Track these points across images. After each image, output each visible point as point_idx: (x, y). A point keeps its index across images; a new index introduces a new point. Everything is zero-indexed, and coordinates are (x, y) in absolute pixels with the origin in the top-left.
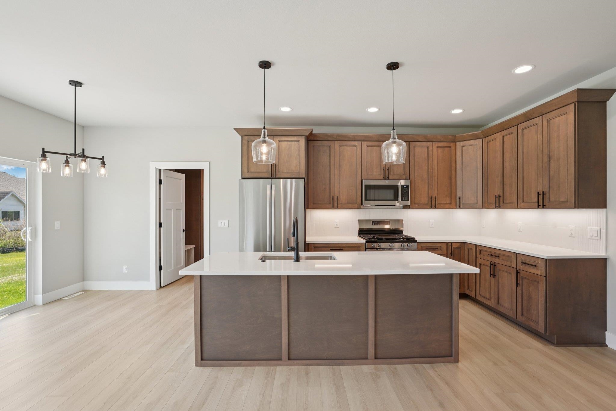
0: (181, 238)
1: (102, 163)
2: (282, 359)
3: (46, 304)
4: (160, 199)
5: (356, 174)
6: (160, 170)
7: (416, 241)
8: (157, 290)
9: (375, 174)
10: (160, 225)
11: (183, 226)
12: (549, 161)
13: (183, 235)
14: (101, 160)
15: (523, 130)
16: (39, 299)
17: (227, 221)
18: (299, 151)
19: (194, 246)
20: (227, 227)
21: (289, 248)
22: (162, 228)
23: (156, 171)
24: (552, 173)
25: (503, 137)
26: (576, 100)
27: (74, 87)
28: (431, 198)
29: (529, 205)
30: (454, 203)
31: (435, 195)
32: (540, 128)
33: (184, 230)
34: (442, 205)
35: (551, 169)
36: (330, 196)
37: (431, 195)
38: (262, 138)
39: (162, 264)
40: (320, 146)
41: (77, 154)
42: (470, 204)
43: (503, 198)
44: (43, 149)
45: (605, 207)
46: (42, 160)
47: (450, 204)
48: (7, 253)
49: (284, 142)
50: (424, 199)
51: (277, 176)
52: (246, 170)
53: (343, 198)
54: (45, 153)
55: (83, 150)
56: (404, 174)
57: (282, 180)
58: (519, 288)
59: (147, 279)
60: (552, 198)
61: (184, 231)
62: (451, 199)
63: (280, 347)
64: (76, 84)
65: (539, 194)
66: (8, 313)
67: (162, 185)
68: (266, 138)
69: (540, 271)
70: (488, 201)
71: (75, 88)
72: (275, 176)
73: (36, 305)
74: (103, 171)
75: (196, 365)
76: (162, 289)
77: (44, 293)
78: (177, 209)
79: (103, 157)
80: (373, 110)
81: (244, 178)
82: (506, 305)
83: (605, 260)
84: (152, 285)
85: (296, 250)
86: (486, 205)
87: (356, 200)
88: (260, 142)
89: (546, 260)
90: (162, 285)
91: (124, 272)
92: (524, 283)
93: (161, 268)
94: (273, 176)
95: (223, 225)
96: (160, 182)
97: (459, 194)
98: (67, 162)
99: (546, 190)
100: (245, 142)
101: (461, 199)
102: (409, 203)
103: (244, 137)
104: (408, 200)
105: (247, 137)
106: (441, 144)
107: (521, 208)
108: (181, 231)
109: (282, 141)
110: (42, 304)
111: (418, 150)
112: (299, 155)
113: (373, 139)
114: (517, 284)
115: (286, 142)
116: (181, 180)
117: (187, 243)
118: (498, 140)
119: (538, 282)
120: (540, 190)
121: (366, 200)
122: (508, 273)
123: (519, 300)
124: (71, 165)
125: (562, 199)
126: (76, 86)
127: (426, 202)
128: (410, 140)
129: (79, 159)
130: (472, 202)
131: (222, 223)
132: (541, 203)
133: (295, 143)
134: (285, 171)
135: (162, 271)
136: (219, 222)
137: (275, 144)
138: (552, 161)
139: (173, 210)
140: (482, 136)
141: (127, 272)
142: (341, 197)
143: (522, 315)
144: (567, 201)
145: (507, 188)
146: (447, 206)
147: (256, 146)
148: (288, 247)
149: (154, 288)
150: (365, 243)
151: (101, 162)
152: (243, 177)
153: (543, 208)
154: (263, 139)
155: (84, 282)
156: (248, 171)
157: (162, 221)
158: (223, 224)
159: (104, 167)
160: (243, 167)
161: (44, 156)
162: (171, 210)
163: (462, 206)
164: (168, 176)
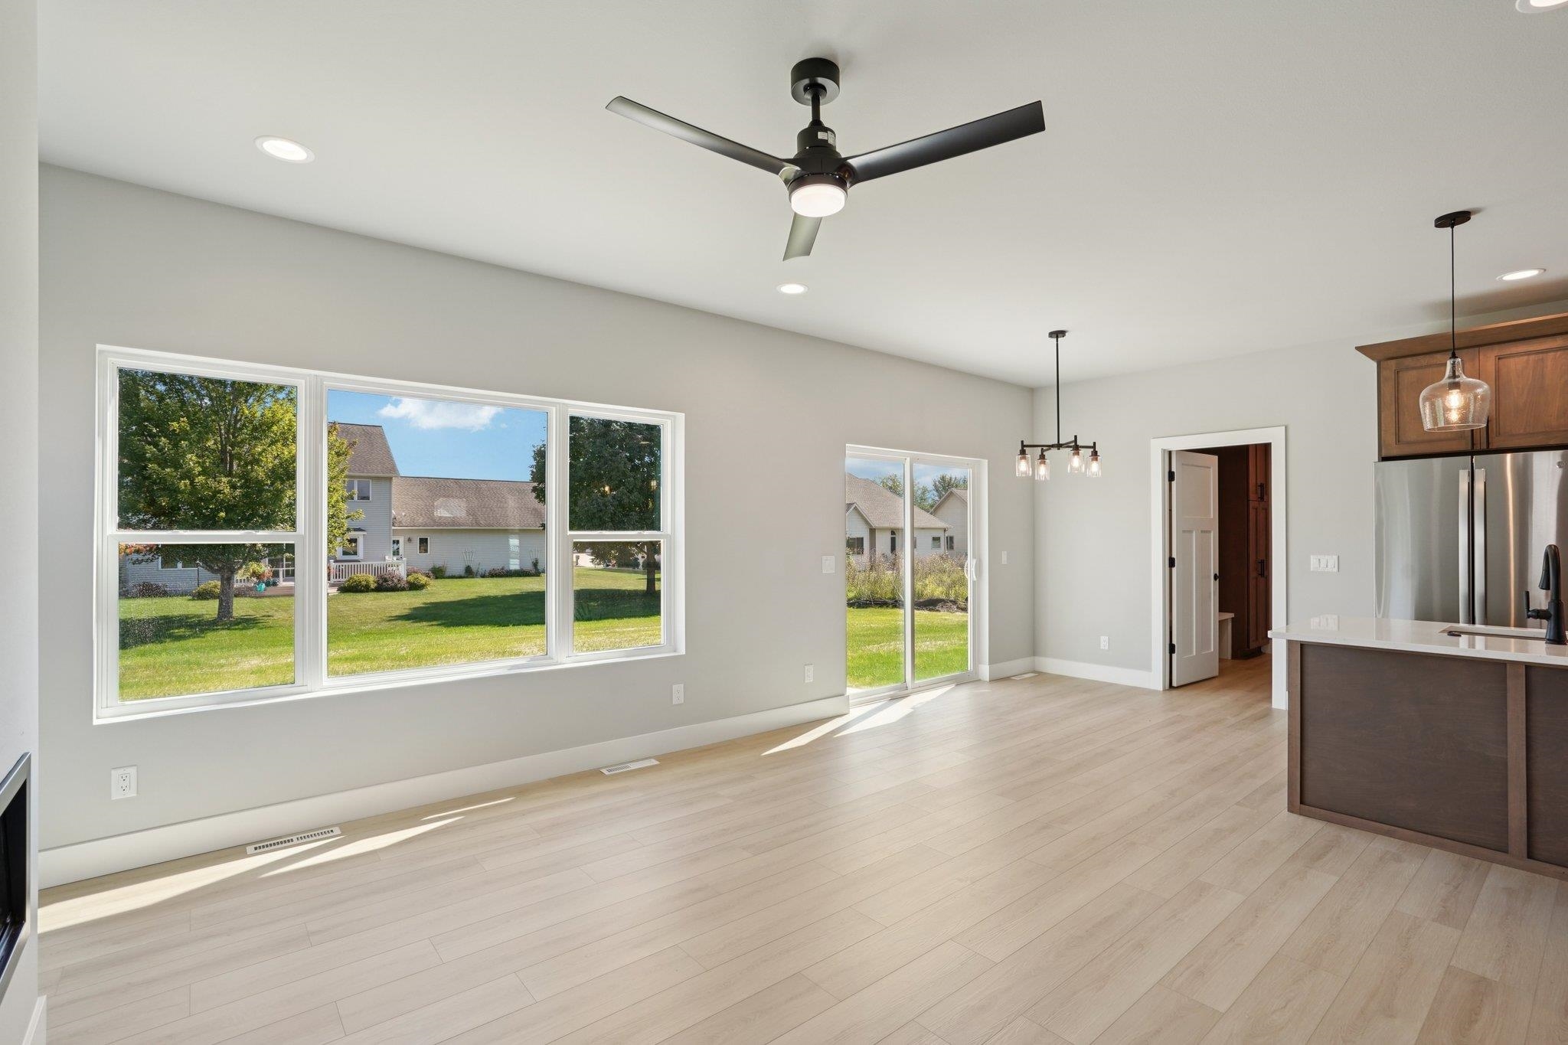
0: (1210, 593)
2: (1509, 849)
3: (995, 680)
4: (1170, 510)
6: (1170, 453)
8: (1165, 690)
10: (1172, 563)
11: (1213, 567)
13: (1213, 587)
14: (1092, 450)
16: (985, 671)
17: (1335, 557)
19: (1232, 615)
20: (1336, 570)
21: (1530, 613)
22: (1174, 570)
23: (1164, 454)
27: (1055, 339)
33: (1215, 575)
38: (1449, 377)
39: (1174, 642)
41: (1061, 444)
44: (1022, 442)
46: (1021, 459)
48: (863, 608)
49: (1514, 357)
51: (1494, 446)
52: (1391, 438)
54: (1025, 448)
55: (1076, 437)
57: (1509, 456)
59: (1147, 667)
61: (1216, 577)
63: (1504, 824)
64: (1058, 334)
66: (954, 684)
67: (1174, 483)
68: (1459, 376)
71: (1057, 341)
72: (1484, 447)
73: (980, 680)
74: (1095, 466)
75: (1291, 809)
76: (1174, 693)
77: (990, 663)
78: (1202, 531)
79: (1095, 443)
81: (1384, 459)
84: (1155, 679)
85: (1552, 617)
88: (1443, 386)
90: (1175, 684)
91: (1102, 647)
93: (1172, 649)
94: (1477, 448)
95: (1322, 566)
96: (1171, 476)
98: (1042, 457)
100: (1389, 374)
103: (1384, 364)
105: (1393, 362)
108: (1209, 577)
110: (988, 680)
115: (1525, 355)
116: (1209, 468)
117: (1223, 608)
124: (1047, 461)
126: (1057, 337)
129: (1067, 452)
131: (1320, 562)
133: (1559, 353)
134: (1521, 432)
135: (1174, 656)
136: (1313, 560)
137: (1486, 386)
139: (1194, 532)
141: (1107, 648)
147: (1430, 398)
148: (1528, 611)
149: (1160, 688)
152: (1383, 455)
154: (1451, 380)
155: (1037, 658)
156: (1398, 441)
157: (1174, 555)
158: (1323, 563)
159: (1096, 460)
160: (1383, 432)
161: (1023, 452)
162: (1190, 532)
164: (1183, 464)
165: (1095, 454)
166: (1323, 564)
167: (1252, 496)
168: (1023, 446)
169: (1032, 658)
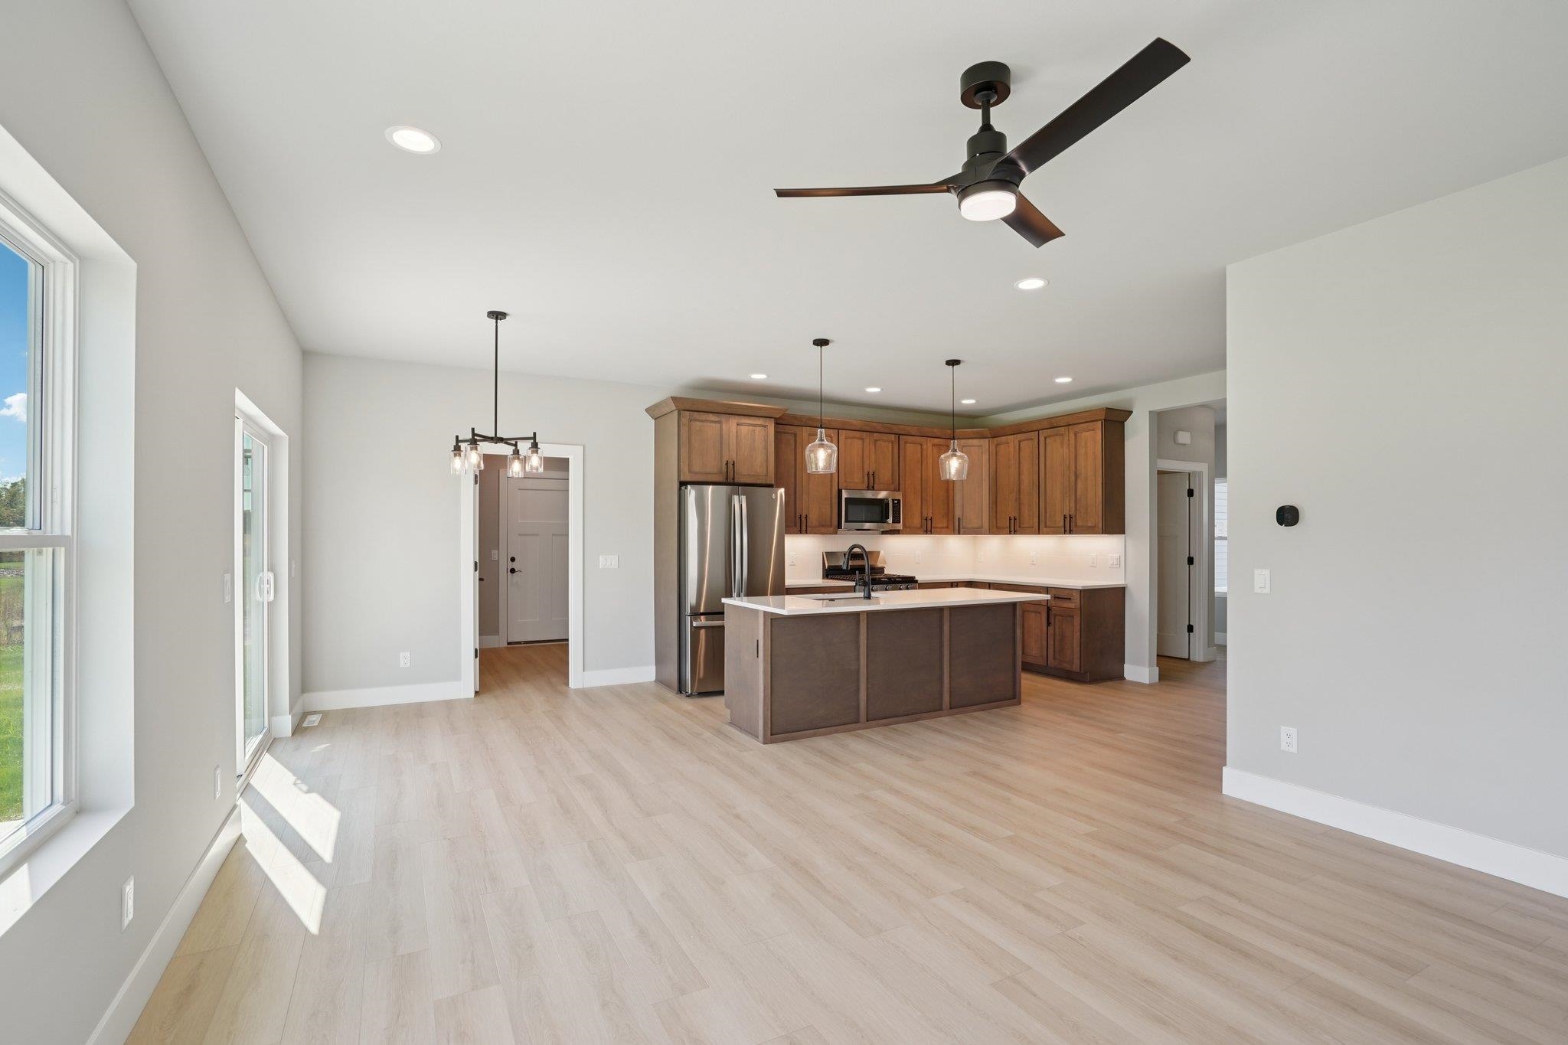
3: (295, 733)
5: (831, 481)
7: (917, 581)
8: (476, 695)
9: (856, 481)
10: (476, 567)
12: (1076, 480)
15: (1045, 438)
16: (286, 725)
17: (616, 557)
18: (766, 441)
20: (616, 567)
24: (1078, 494)
25: (1020, 442)
26: (1104, 418)
28: (926, 519)
29: (1053, 530)
30: (951, 527)
31: (930, 515)
32: (1066, 438)
34: (938, 530)
35: (1079, 487)
36: (795, 514)
37: (925, 515)
40: (785, 433)
42: (974, 528)
43: (1020, 520)
45: (1123, 532)
47: (947, 527)
49: (745, 425)
50: (917, 521)
51: (736, 481)
52: (686, 468)
53: (813, 518)
56: (893, 483)
58: (1051, 629)
59: (456, 676)
60: (1079, 523)
62: (948, 521)
64: (497, 316)
65: (1065, 517)
66: (264, 750)
69: (1075, 604)
70: (997, 523)
71: (497, 323)
72: (731, 481)
75: (765, 742)
77: (290, 711)
80: (873, 390)
81: (683, 483)
82: (1034, 653)
83: (1124, 588)
84: (464, 687)
86: (995, 529)
87: (831, 522)
89: (1081, 590)
91: (401, 667)
92: (1057, 621)
93: (476, 654)
94: (729, 481)
95: (607, 564)
96: (476, 479)
97: (958, 513)
99: (1072, 513)
100: (685, 421)
101: (961, 521)
102: (900, 526)
103: (683, 413)
104: (899, 522)
105: (688, 413)
106: (937, 441)
107: (1043, 534)
109: (741, 424)
110: (289, 735)
111: (910, 448)
112: (766, 448)
113: (854, 428)
114: (1049, 624)
115: (748, 425)
118: (1011, 444)
119: (1073, 617)
120: (1066, 513)
121: (846, 521)
122: (1036, 612)
123: (1051, 642)
125: (1090, 524)
126: (497, 319)
127: (919, 525)
128: (902, 433)
130: (976, 526)
131: (606, 561)
132: (1068, 529)
133: (761, 428)
134: (746, 473)
136: (601, 558)
138: (1079, 480)
140: (989, 435)
141: (408, 665)
142: (811, 516)
143: (1054, 658)
144: (1095, 527)
145: (1025, 510)
146: (944, 530)
149: (470, 694)
150: (855, 586)
152: (681, 480)
153: (1070, 533)
155: (307, 694)
156: (690, 471)
158: (609, 562)
160: (681, 463)
163: (962, 530)
169: (303, 695)
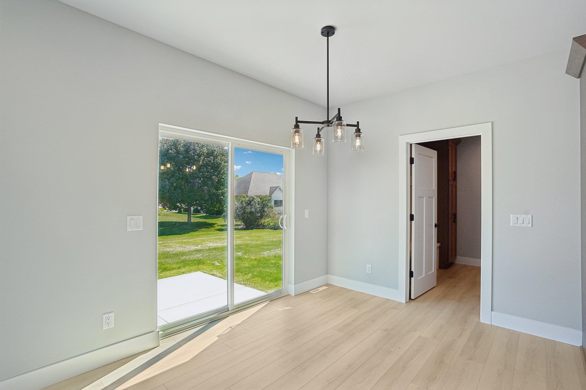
0: (433, 236)
1: (357, 131)
3: (297, 295)
4: (411, 186)
6: (411, 145)
8: (407, 302)
10: (412, 218)
11: (434, 221)
13: (434, 231)
14: (356, 128)
16: (292, 289)
17: (530, 216)
19: (439, 245)
20: (530, 225)
22: (413, 222)
23: (408, 146)
27: (326, 38)
33: (435, 224)
39: (413, 270)
41: (330, 121)
44: (297, 118)
46: (296, 132)
54: (298, 124)
55: (339, 110)
59: (395, 286)
61: (436, 226)
66: (269, 300)
67: (413, 165)
71: (328, 40)
73: (288, 295)
74: (358, 142)
76: (413, 303)
77: (296, 283)
79: (358, 122)
90: (412, 297)
91: (368, 272)
93: (411, 274)
95: (519, 222)
96: (412, 161)
98: (318, 135)
108: (432, 225)
110: (294, 295)
116: (433, 158)
124: (323, 140)
126: (328, 35)
129: (333, 127)
131: (517, 219)
135: (413, 279)
139: (425, 198)
141: (370, 272)
149: (404, 301)
151: (356, 129)
155: (328, 275)
157: (413, 213)
161: (297, 126)
162: (423, 197)
164: (419, 154)
165: (358, 131)
166: (520, 221)
167: (450, 178)
168: (297, 122)
169: (326, 275)
